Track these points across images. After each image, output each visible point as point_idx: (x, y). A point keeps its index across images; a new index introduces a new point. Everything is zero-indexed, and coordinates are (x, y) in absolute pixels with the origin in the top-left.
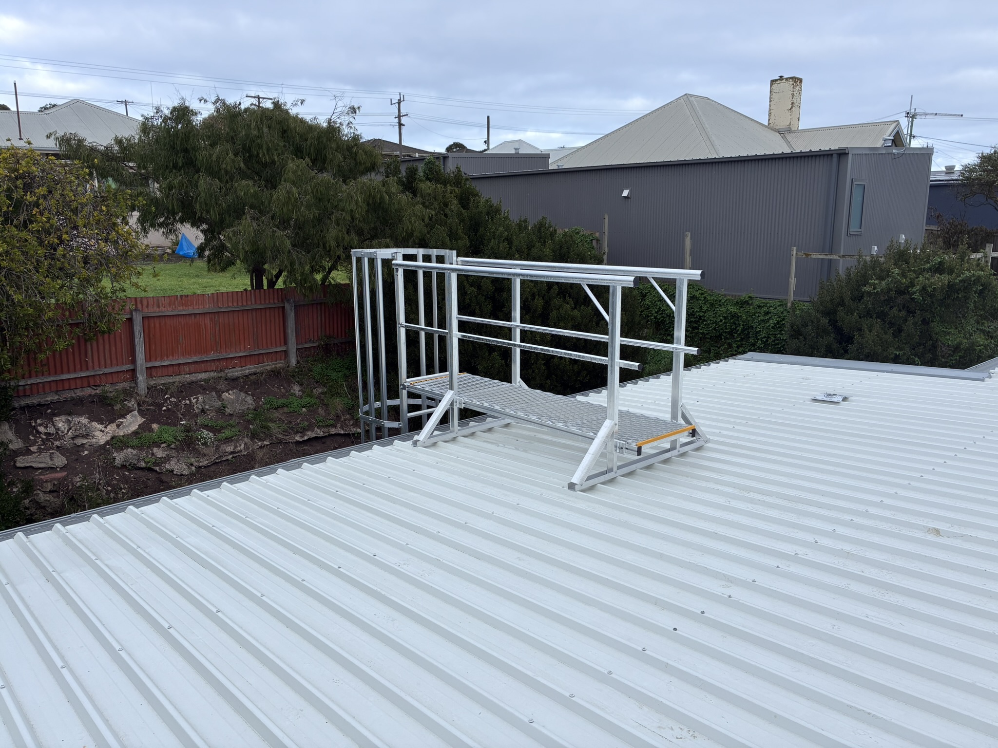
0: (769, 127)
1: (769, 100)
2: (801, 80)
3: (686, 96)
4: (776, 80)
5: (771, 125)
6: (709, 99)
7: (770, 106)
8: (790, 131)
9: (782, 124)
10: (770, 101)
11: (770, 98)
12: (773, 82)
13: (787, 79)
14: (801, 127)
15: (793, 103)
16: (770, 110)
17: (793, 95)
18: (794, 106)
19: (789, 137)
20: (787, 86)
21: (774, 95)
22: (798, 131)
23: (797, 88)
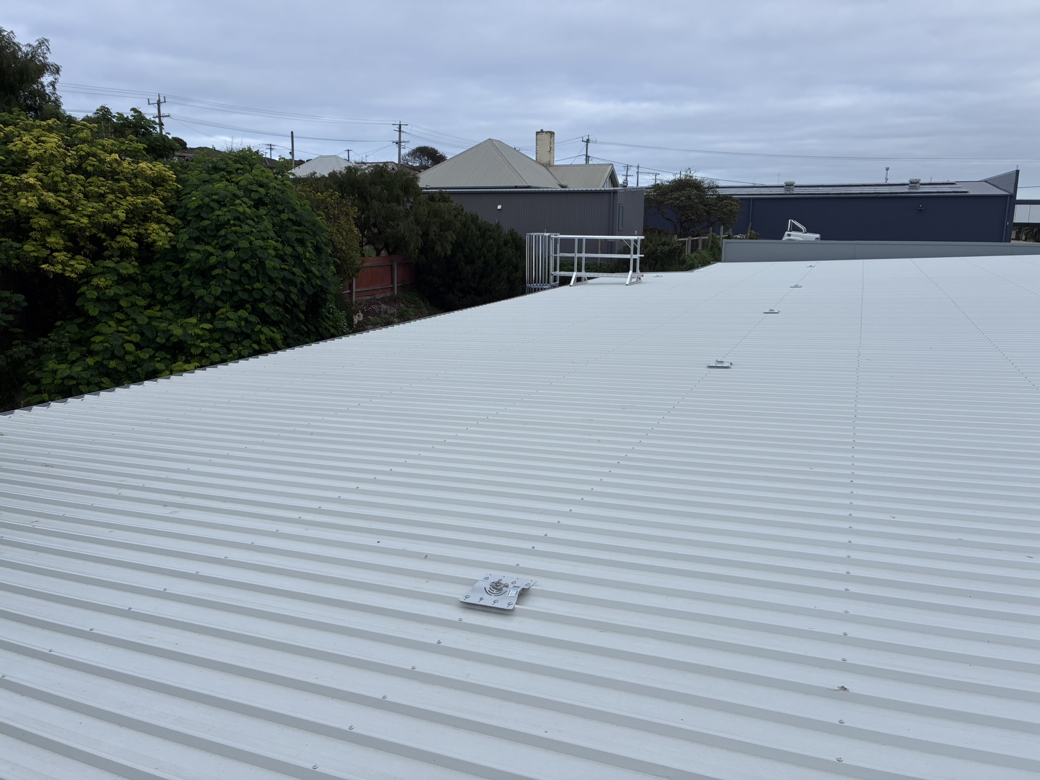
0: (536, 161)
1: (535, 144)
2: (554, 133)
3: (489, 141)
4: (539, 132)
5: (538, 160)
6: (501, 142)
7: (536, 148)
8: (550, 166)
9: (545, 160)
10: (537, 145)
11: (536, 143)
12: (537, 133)
13: (546, 132)
14: (556, 163)
15: (551, 148)
16: (537, 151)
17: (550, 142)
18: (551, 150)
19: (551, 169)
20: (547, 136)
21: (539, 142)
22: (554, 166)
23: (552, 138)
